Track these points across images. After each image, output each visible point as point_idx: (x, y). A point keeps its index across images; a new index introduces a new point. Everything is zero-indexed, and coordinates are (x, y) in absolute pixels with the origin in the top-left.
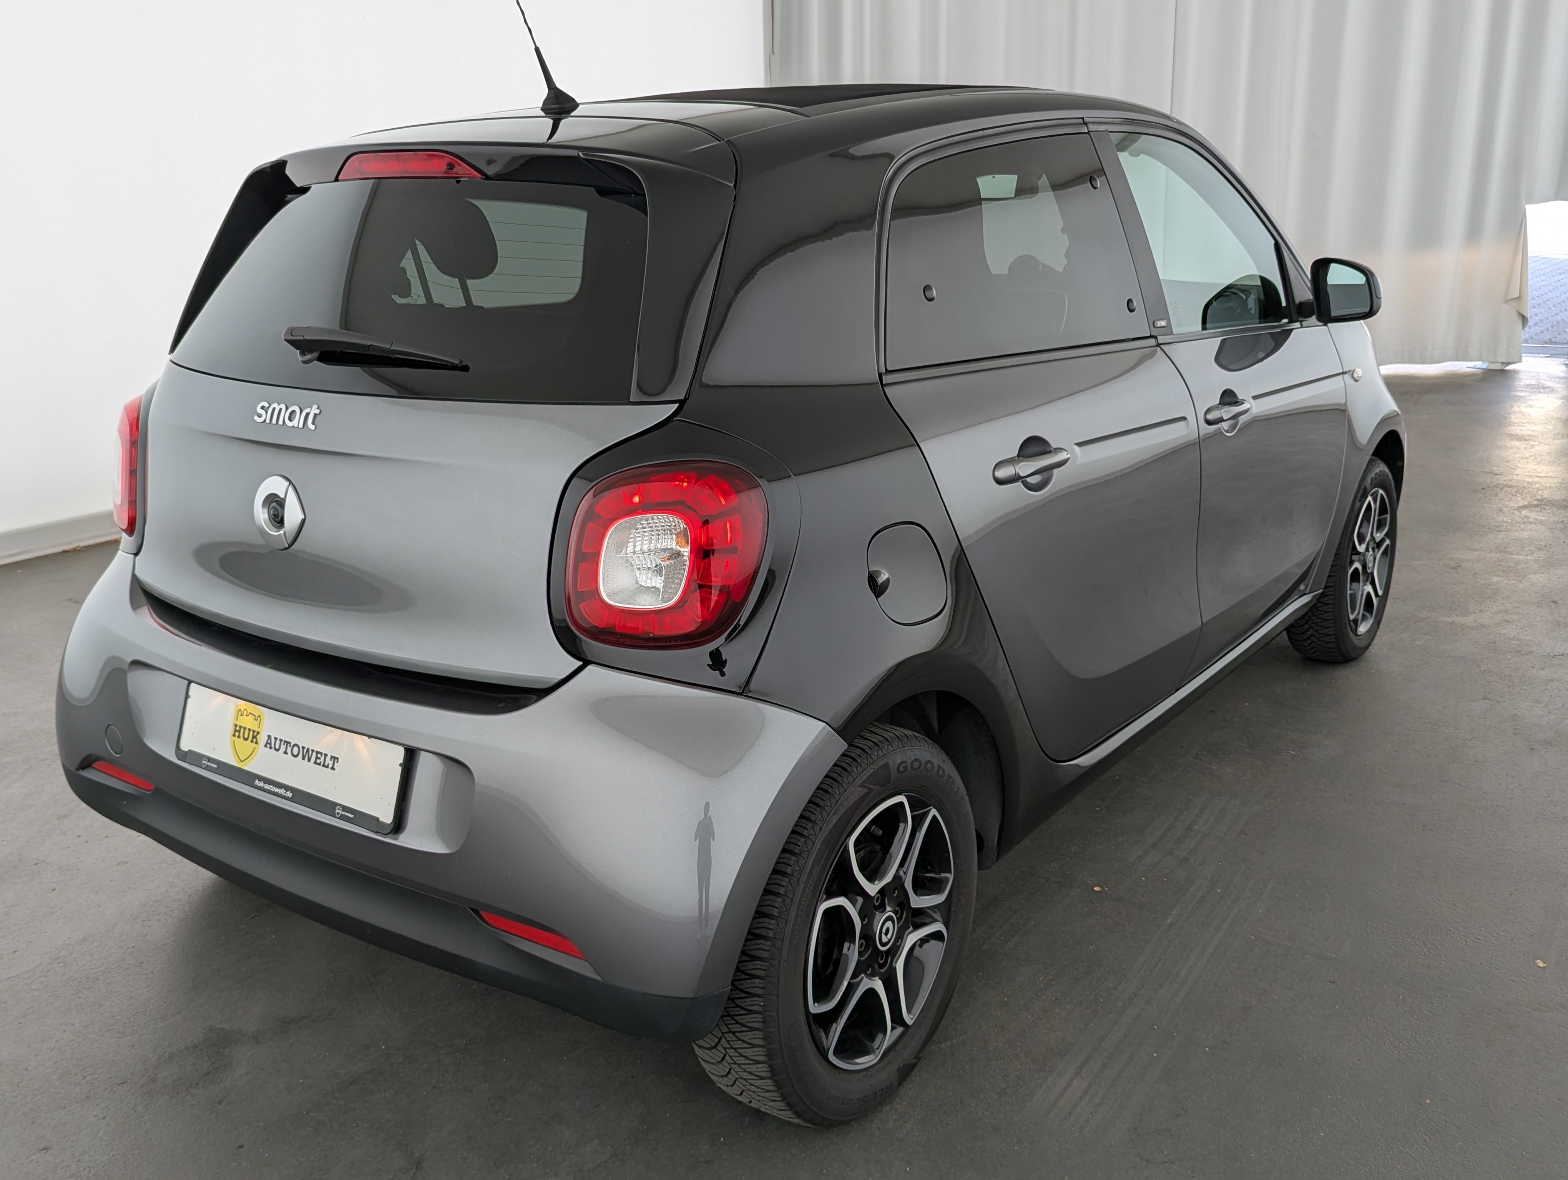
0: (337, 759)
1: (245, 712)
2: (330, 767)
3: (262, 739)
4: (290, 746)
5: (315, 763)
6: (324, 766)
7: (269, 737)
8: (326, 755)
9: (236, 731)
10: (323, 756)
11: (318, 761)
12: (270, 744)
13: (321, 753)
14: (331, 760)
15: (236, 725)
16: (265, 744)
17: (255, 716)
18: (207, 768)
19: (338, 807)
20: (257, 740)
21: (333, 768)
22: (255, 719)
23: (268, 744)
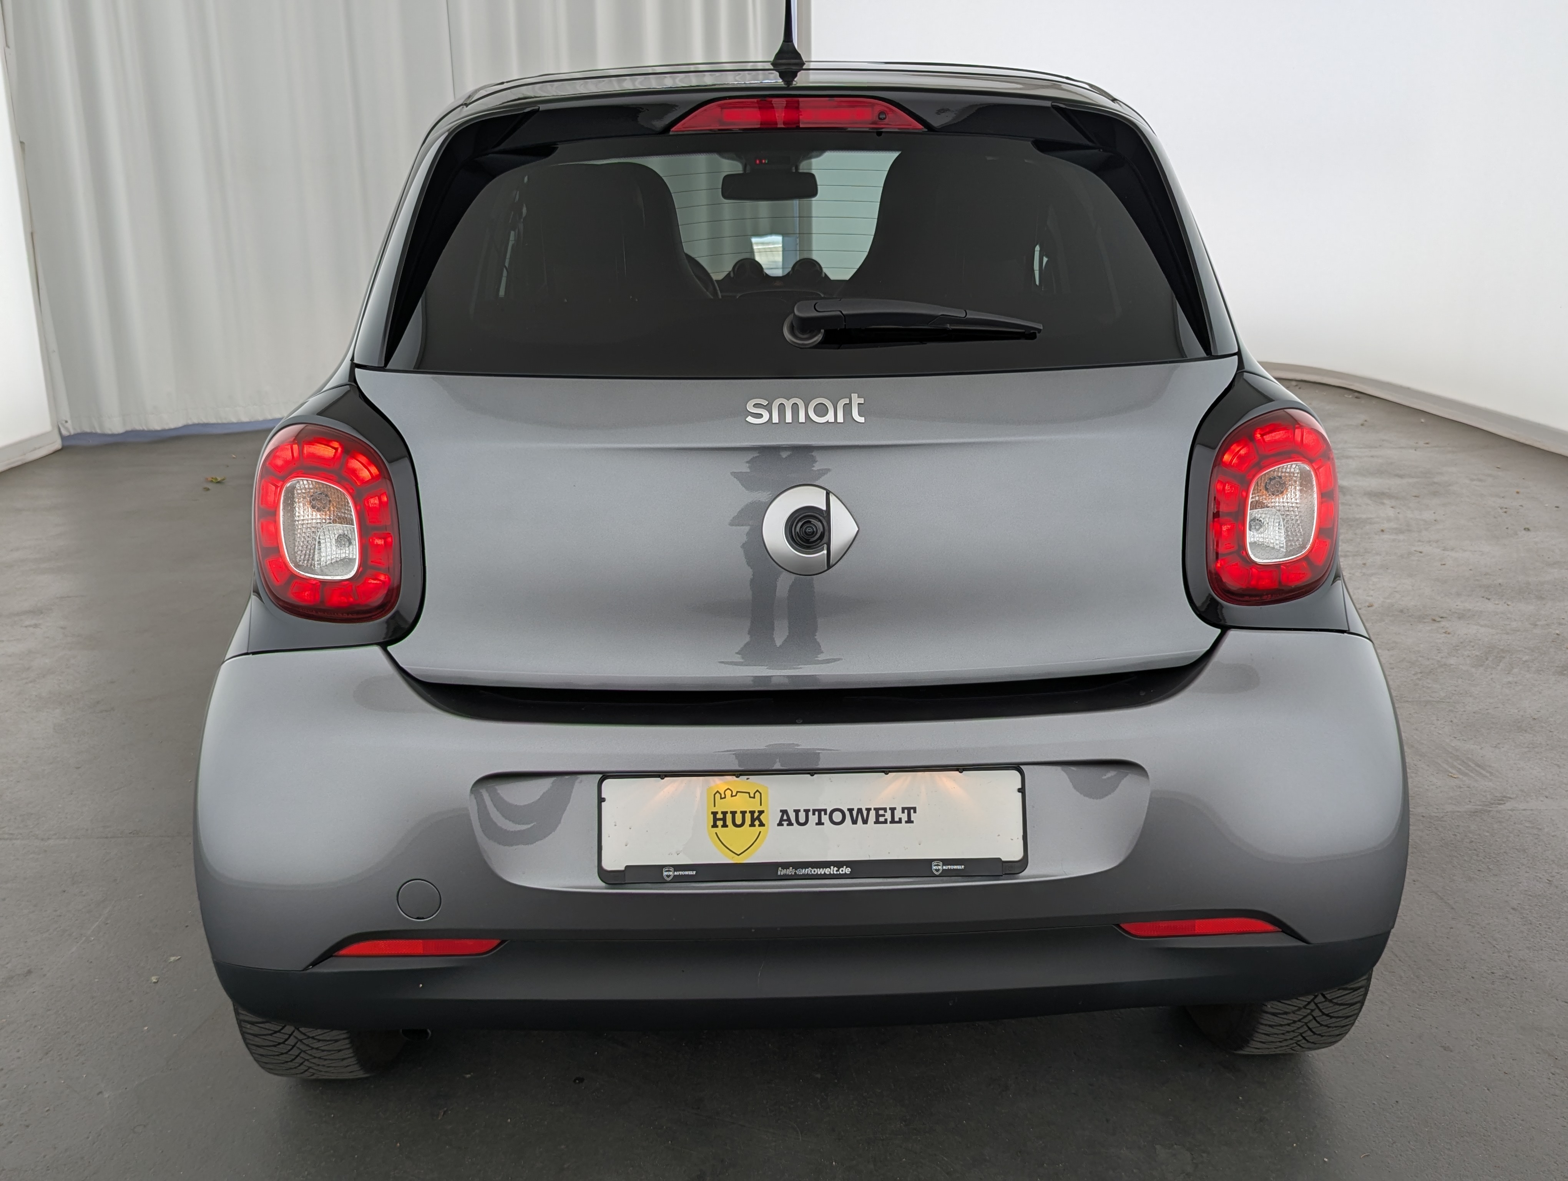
0: (915, 809)
1: (728, 793)
2: (903, 821)
3: (771, 817)
4: (825, 814)
5: (877, 822)
6: (893, 821)
7: (784, 812)
8: (893, 810)
9: (715, 820)
10: (889, 812)
11: (882, 819)
12: (789, 819)
13: (885, 810)
14: (903, 812)
15: (715, 814)
16: (778, 822)
17: (749, 793)
18: (677, 880)
19: (934, 863)
20: (760, 821)
21: (909, 821)
22: (750, 797)
23: (784, 821)
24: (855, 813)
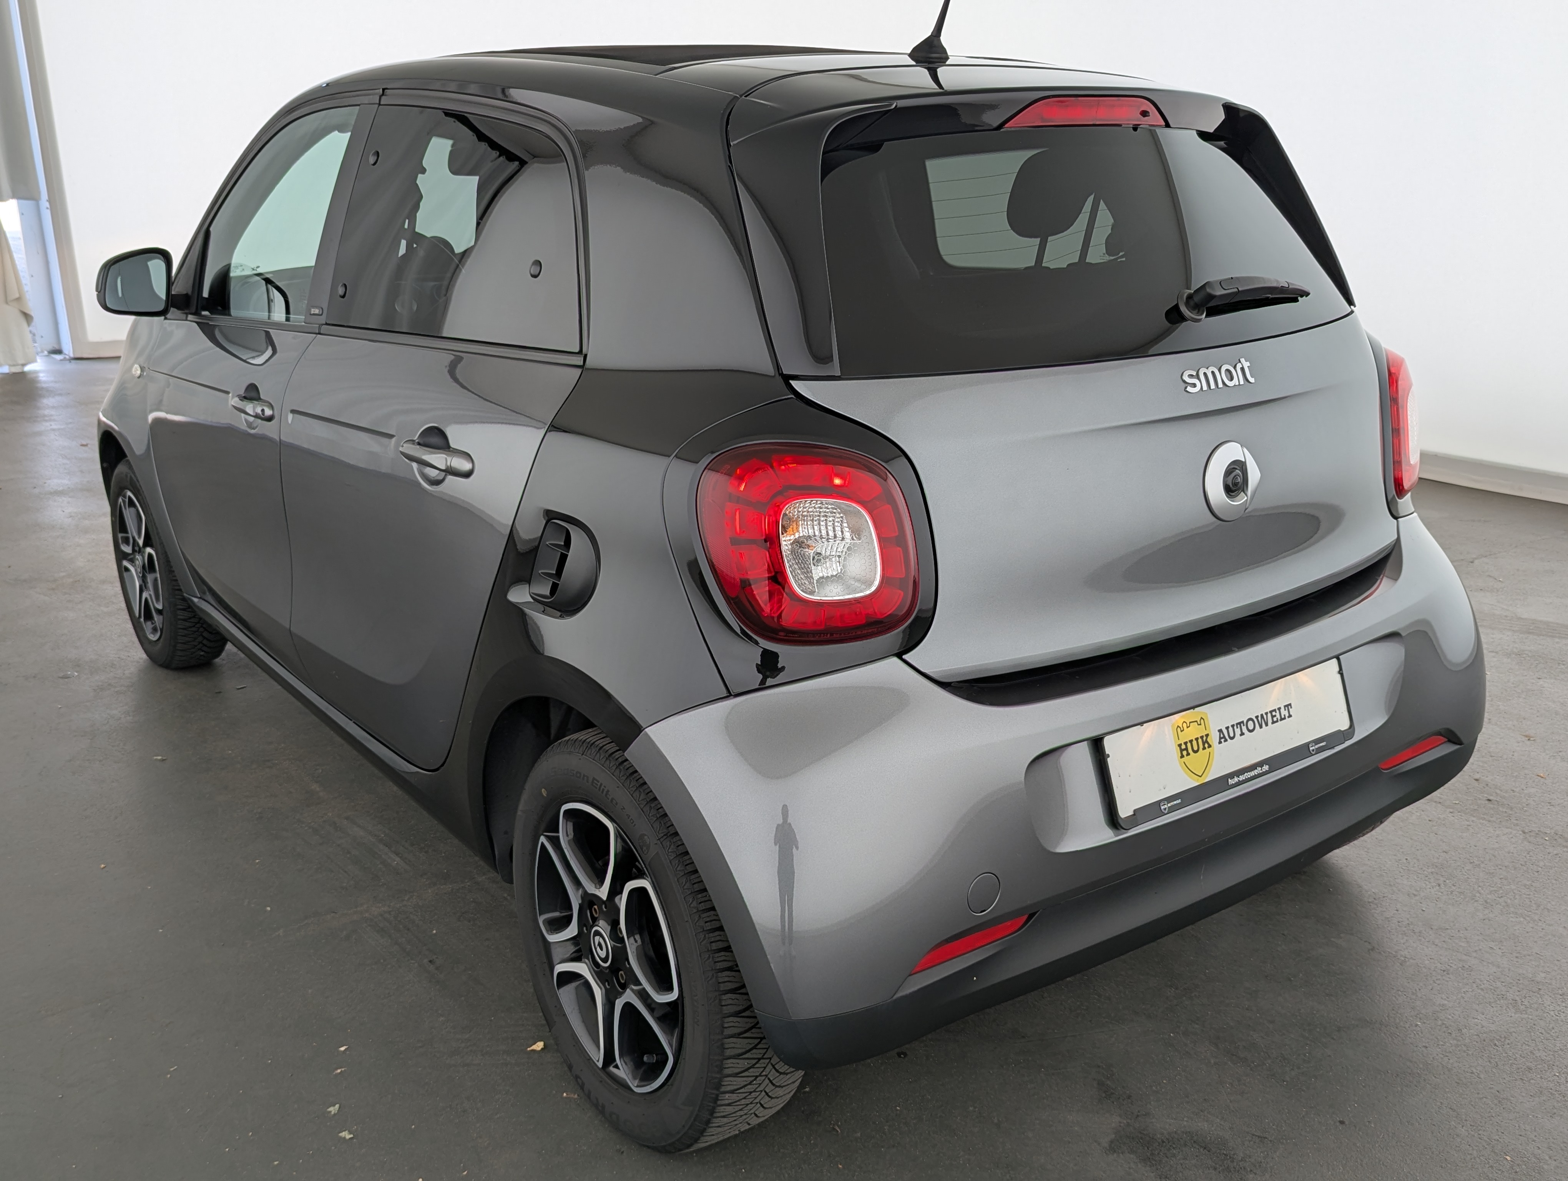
0: (1290, 705)
1: (1185, 725)
2: (1287, 717)
3: (1214, 738)
4: (1244, 725)
5: (1273, 722)
6: (1282, 719)
7: (1220, 731)
8: (1279, 709)
9: (1182, 750)
10: (1278, 711)
11: (1275, 719)
12: (1224, 737)
13: (1275, 710)
14: (1285, 710)
15: (1180, 745)
16: (1218, 741)
17: (1196, 721)
18: (1172, 810)
19: (1310, 745)
20: (1208, 743)
21: (1290, 716)
22: (1198, 725)
23: (1222, 739)
24: (1259, 718)
